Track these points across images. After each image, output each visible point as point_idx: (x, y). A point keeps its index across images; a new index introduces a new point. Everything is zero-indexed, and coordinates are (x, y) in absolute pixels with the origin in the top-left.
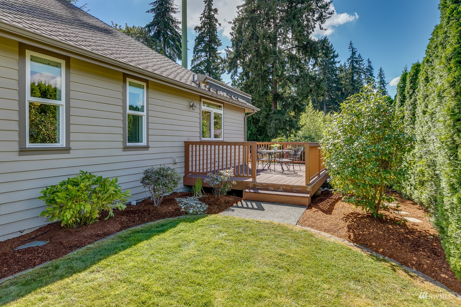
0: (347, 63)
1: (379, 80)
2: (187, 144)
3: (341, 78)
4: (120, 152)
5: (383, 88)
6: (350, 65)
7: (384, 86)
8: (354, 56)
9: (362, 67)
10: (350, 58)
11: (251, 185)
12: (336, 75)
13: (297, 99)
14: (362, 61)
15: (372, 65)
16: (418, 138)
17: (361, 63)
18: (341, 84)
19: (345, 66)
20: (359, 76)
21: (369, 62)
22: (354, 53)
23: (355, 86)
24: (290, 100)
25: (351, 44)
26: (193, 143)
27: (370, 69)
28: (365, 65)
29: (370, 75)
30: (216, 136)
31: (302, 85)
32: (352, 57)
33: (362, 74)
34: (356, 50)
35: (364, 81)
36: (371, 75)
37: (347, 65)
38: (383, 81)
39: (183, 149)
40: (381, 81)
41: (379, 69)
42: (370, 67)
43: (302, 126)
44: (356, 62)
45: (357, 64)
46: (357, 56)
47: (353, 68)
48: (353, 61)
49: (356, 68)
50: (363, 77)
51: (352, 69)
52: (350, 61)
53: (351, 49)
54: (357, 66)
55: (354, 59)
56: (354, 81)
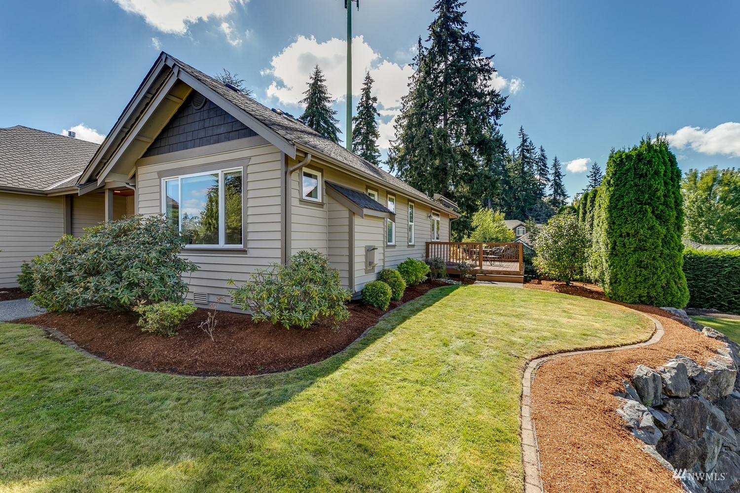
0: (517, 152)
1: (554, 172)
2: (427, 244)
3: (509, 169)
4: (406, 248)
5: (558, 181)
6: (520, 155)
7: (559, 179)
8: (525, 144)
9: (534, 156)
10: (520, 147)
11: (479, 272)
12: (503, 166)
13: (471, 198)
14: (533, 149)
15: (546, 153)
16: (595, 240)
17: (532, 151)
18: (509, 176)
19: (514, 155)
20: (530, 167)
21: (542, 150)
22: (525, 141)
23: (525, 179)
24: (463, 199)
25: (521, 130)
26: (432, 243)
27: (543, 158)
28: (537, 153)
29: (543, 165)
30: (437, 239)
31: (476, 184)
32: (523, 145)
33: (534, 164)
34: (528, 137)
35: (536, 173)
36: (545, 165)
37: (516, 154)
38: (559, 172)
39: (424, 248)
40: (556, 173)
41: (554, 159)
42: (543, 156)
43: (477, 227)
44: (528, 151)
45: (528, 153)
46: (528, 144)
47: (524, 157)
48: (523, 149)
49: (527, 158)
50: (534, 168)
51: (523, 159)
52: (520, 149)
53: (522, 136)
54: (528, 155)
55: (525, 147)
56: (524, 173)
